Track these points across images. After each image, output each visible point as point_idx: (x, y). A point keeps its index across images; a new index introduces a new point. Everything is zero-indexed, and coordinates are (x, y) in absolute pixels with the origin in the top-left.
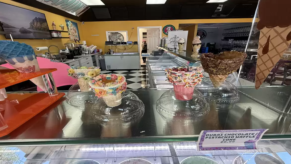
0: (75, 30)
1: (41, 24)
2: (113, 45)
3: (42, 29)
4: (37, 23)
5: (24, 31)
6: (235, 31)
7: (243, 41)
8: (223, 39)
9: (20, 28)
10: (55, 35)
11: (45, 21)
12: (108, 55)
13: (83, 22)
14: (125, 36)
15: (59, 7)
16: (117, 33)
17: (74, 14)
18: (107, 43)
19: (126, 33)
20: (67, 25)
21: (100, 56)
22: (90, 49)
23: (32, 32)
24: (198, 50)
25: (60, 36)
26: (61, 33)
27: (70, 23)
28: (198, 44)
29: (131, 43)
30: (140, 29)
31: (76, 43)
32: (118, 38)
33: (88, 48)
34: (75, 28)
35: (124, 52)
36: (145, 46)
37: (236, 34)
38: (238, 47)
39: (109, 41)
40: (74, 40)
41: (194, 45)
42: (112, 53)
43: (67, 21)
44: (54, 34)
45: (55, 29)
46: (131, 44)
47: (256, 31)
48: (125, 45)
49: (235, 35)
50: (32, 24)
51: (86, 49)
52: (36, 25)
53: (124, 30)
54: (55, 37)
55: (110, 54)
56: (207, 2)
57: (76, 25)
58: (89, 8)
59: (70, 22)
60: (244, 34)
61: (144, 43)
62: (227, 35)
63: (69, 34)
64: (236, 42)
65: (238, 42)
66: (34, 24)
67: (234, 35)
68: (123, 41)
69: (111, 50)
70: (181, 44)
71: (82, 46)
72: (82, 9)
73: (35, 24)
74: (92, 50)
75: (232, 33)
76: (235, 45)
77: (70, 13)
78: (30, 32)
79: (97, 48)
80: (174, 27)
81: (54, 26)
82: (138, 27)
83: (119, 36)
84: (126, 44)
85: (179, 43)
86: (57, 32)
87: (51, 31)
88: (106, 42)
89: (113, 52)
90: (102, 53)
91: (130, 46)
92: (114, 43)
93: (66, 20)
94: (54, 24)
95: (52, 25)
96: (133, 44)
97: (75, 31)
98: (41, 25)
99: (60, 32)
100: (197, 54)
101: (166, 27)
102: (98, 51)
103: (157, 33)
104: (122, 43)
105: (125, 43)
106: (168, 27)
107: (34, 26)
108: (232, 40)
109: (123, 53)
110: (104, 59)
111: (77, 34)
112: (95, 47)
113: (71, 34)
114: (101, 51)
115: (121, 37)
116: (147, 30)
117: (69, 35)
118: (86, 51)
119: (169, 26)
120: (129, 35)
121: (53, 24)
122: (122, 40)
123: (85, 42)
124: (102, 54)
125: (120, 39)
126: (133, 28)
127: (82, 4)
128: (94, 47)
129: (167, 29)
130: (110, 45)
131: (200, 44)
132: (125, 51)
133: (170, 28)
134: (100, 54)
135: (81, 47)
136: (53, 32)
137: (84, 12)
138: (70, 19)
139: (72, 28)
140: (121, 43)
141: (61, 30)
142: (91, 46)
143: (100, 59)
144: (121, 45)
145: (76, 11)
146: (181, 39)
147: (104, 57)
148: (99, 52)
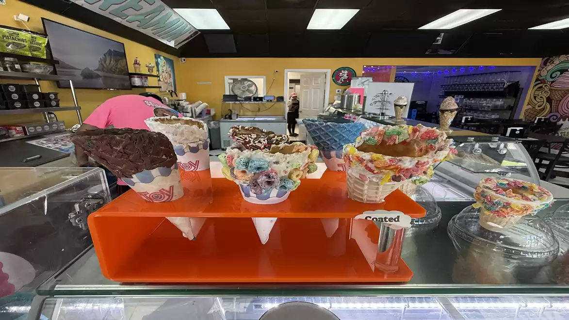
0: (170, 73)
1: (117, 61)
2: (237, 102)
3: (117, 70)
4: (111, 60)
5: (88, 75)
6: (466, 81)
7: (482, 99)
8: (441, 95)
9: (83, 68)
10: (137, 81)
11: (123, 55)
12: (226, 120)
13: (183, 59)
14: (260, 85)
15: (148, 32)
16: (246, 80)
17: (172, 44)
18: (227, 98)
19: (262, 79)
20: (157, 64)
21: (212, 122)
22: (195, 108)
23: (101, 77)
24: (451, 121)
25: (145, 83)
26: (147, 78)
27: (161, 61)
28: (452, 111)
29: (272, 98)
30: (289, 73)
31: (172, 96)
32: (246, 89)
33: (190, 106)
34: (169, 69)
35: (256, 116)
36: (293, 104)
37: (469, 86)
38: (473, 110)
39: (228, 94)
40: (169, 91)
41: (443, 111)
42: (233, 116)
43: (157, 57)
44: (135, 81)
45: (138, 72)
46: (271, 101)
47: (507, 82)
48: (260, 102)
49: (467, 89)
50: (103, 62)
51: (187, 108)
52: (108, 65)
53: (258, 74)
54: (137, 85)
55: (230, 118)
56: (420, 28)
57: (171, 63)
58: (198, 34)
59: (162, 58)
60: (486, 87)
61: (293, 100)
62: (451, 88)
63: (159, 80)
64: (468, 101)
65: (472, 101)
66: (105, 62)
67: (465, 88)
68: (255, 96)
69: (233, 112)
70: (401, 106)
71: (181, 102)
72: (187, 35)
73: (108, 62)
74: (198, 110)
75: (461, 83)
76: (466, 106)
77: (165, 42)
78: (98, 76)
79: (207, 106)
80: (354, 71)
81: (136, 65)
82: (285, 70)
83: (250, 86)
84: (262, 101)
85: (396, 105)
86: (141, 76)
87: (131, 75)
88: (224, 96)
89: (237, 115)
90: (214, 116)
91: (269, 104)
92: (238, 98)
93: (155, 55)
94: (138, 61)
95: (134, 64)
96: (276, 100)
97: (169, 76)
98: (117, 65)
99: (146, 76)
100: (447, 127)
101: (339, 70)
102: (209, 112)
103: (320, 80)
104: (255, 99)
105: (261, 99)
106: (343, 72)
107: (105, 66)
108: (460, 97)
109: (254, 118)
110: (219, 128)
111: (172, 80)
112: (204, 105)
113: (162, 80)
114: (212, 113)
115: (253, 88)
116: (301, 76)
117: (160, 82)
118: (188, 112)
119: (344, 69)
120: (269, 84)
121: (136, 62)
122: (254, 92)
123: (183, 96)
124: (214, 118)
125: (250, 92)
126: (277, 71)
127: (189, 26)
128: (202, 105)
129: (341, 74)
130: (231, 102)
131: (456, 110)
132: (258, 113)
133: (346, 72)
134: (211, 119)
135: (179, 104)
136: (134, 77)
137: (188, 41)
138: (163, 53)
139: (165, 68)
140: (252, 98)
141: (149, 73)
142: (197, 104)
143: (210, 128)
144: (252, 102)
145: (175, 40)
146: (400, 98)
147: (219, 125)
148: (210, 114)
